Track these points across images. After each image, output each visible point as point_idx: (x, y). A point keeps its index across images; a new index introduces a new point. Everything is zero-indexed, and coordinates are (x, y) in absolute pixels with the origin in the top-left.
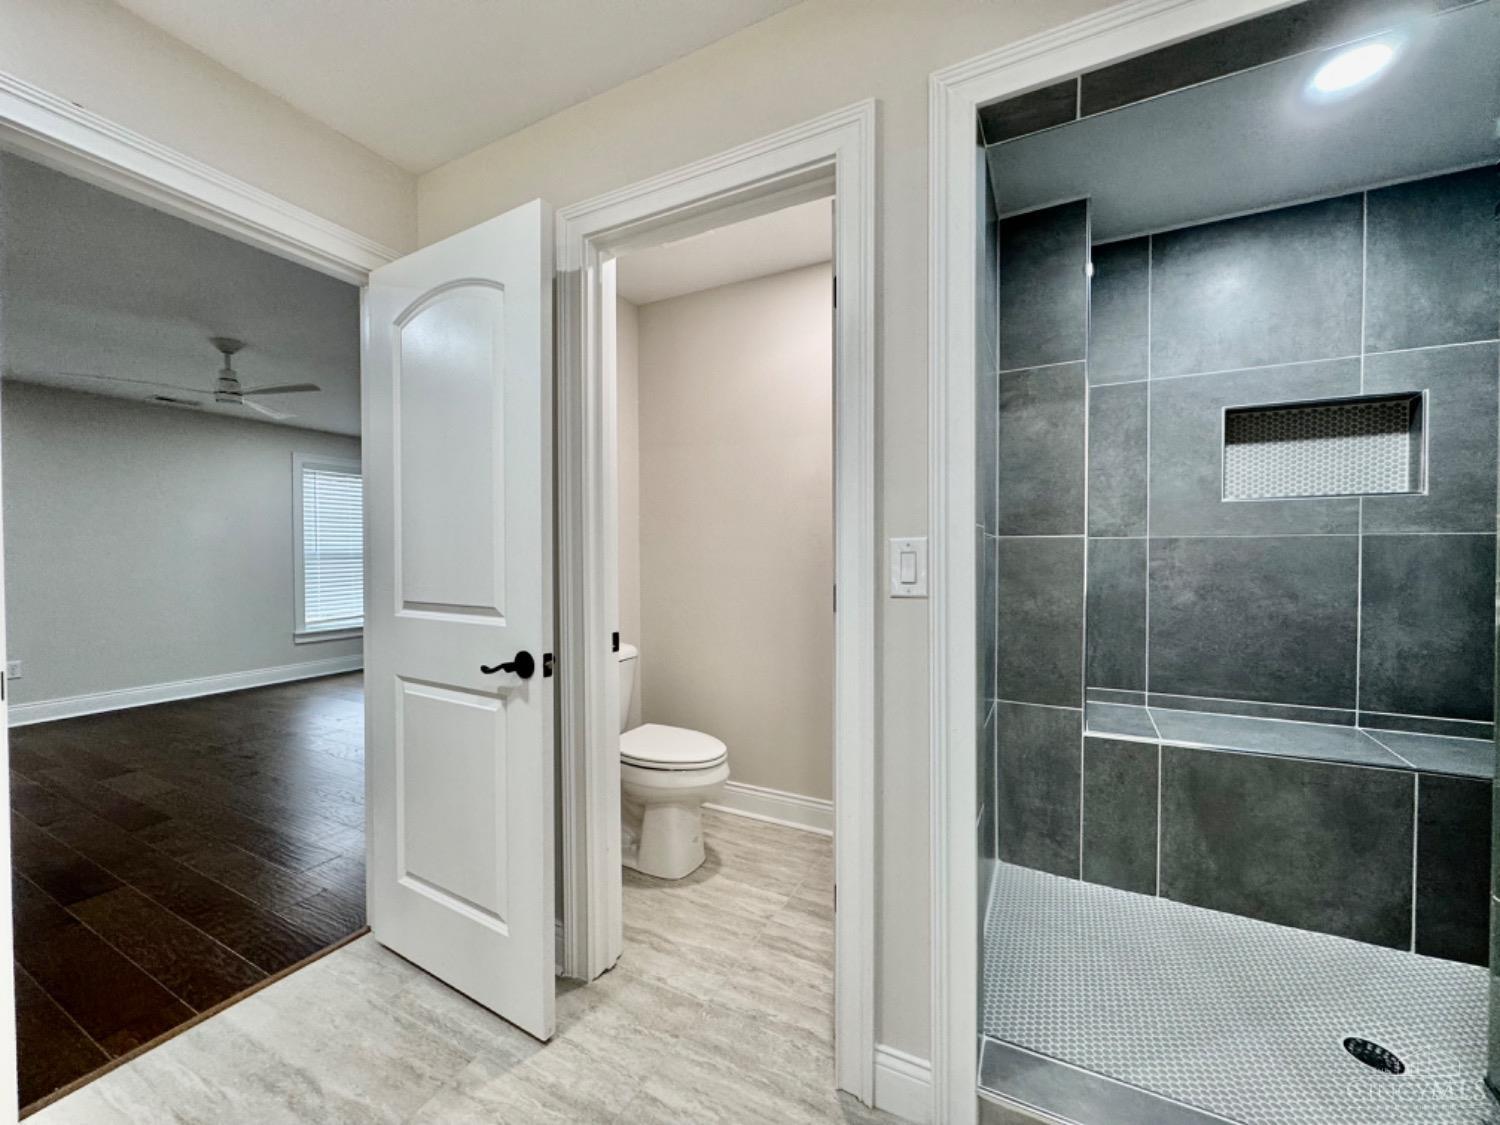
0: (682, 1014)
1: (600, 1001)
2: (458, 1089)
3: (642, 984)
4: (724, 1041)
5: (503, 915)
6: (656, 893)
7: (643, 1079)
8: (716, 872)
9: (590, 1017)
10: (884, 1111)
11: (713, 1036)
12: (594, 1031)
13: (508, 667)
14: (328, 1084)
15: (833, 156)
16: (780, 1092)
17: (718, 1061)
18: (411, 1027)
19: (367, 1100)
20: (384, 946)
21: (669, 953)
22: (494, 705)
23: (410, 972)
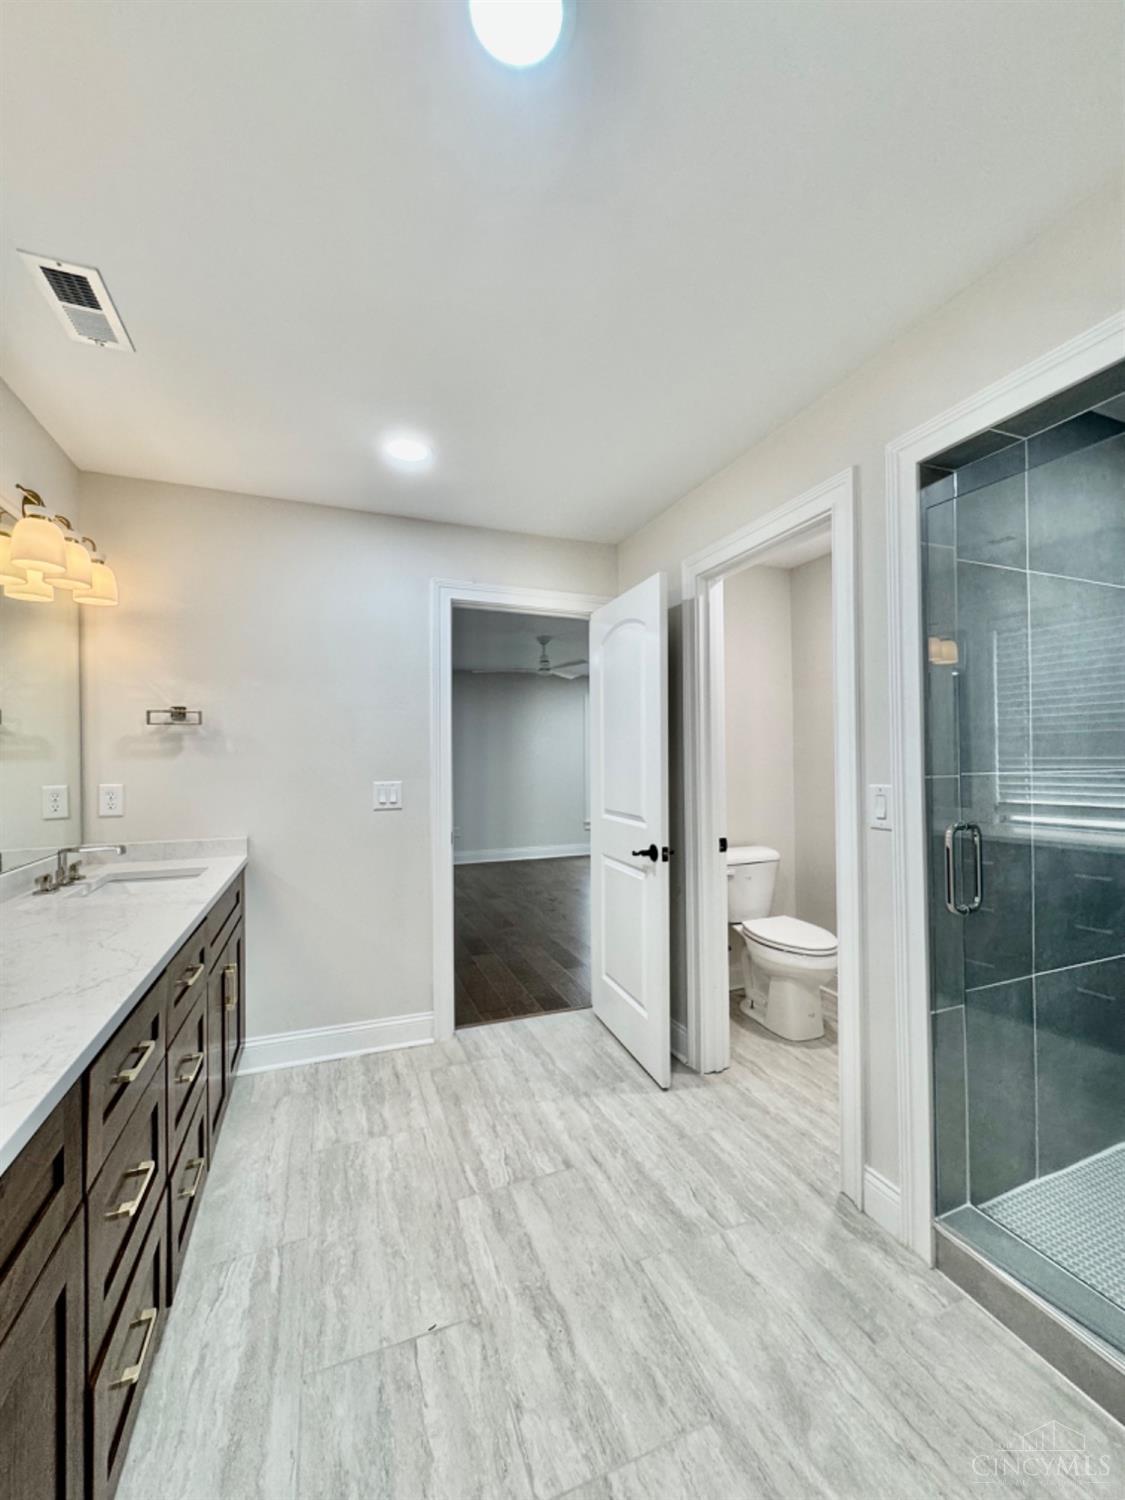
0: (753, 1111)
1: (705, 1085)
2: (614, 1090)
3: (734, 1087)
4: (774, 1135)
5: (646, 1006)
6: (773, 1044)
7: (712, 1129)
8: (827, 1046)
9: (695, 1090)
10: (867, 1215)
11: (769, 1131)
12: (693, 1097)
13: (643, 853)
14: (559, 1063)
15: (829, 510)
16: (798, 1174)
17: (765, 1143)
18: (599, 1056)
19: (573, 1076)
20: (598, 1018)
21: (761, 1079)
22: (641, 876)
23: (605, 1032)
